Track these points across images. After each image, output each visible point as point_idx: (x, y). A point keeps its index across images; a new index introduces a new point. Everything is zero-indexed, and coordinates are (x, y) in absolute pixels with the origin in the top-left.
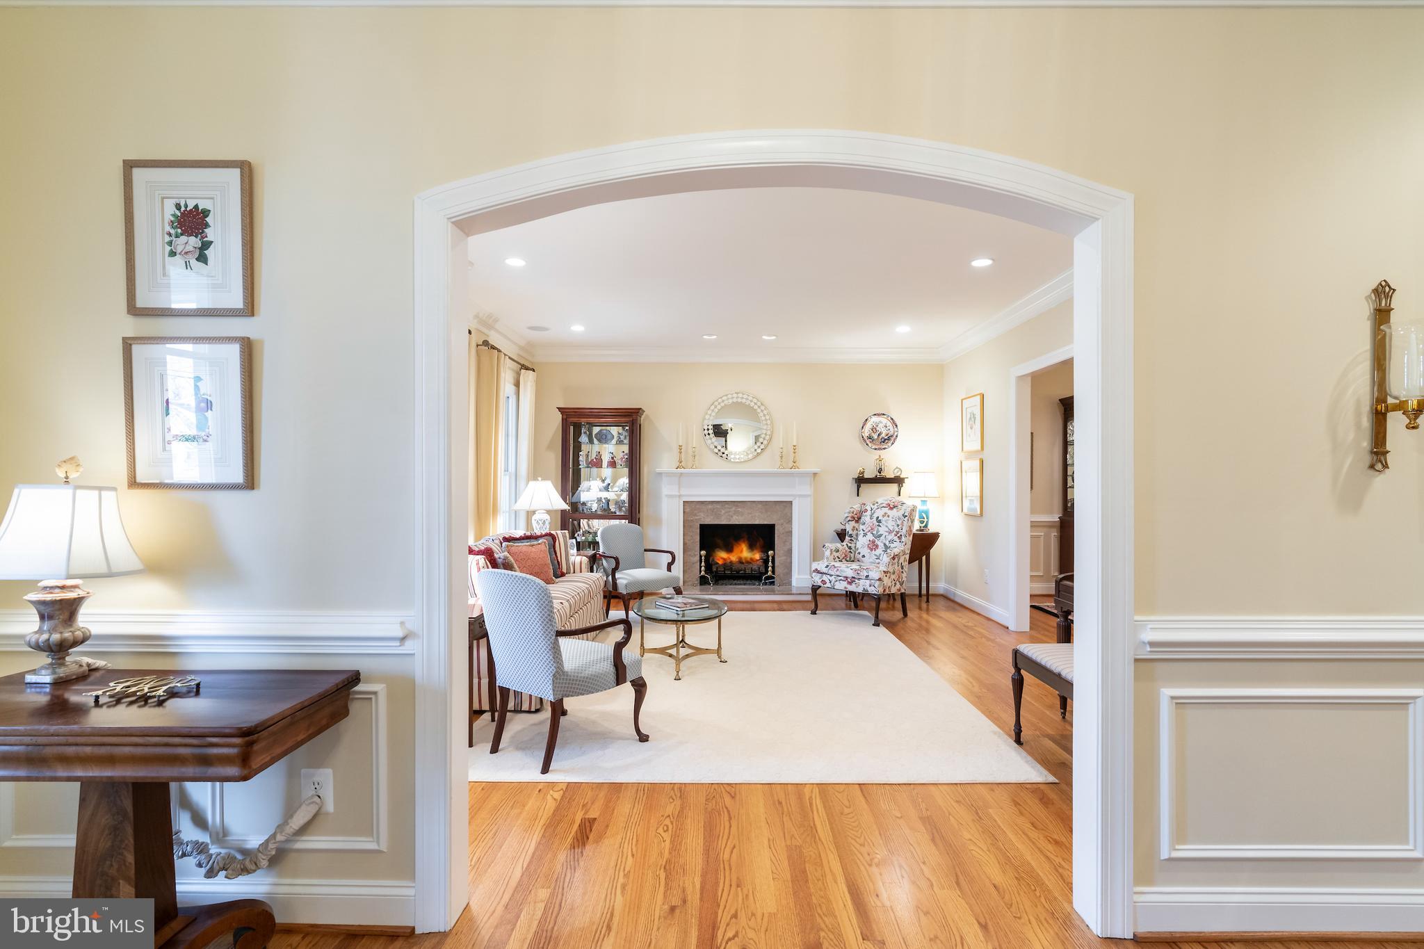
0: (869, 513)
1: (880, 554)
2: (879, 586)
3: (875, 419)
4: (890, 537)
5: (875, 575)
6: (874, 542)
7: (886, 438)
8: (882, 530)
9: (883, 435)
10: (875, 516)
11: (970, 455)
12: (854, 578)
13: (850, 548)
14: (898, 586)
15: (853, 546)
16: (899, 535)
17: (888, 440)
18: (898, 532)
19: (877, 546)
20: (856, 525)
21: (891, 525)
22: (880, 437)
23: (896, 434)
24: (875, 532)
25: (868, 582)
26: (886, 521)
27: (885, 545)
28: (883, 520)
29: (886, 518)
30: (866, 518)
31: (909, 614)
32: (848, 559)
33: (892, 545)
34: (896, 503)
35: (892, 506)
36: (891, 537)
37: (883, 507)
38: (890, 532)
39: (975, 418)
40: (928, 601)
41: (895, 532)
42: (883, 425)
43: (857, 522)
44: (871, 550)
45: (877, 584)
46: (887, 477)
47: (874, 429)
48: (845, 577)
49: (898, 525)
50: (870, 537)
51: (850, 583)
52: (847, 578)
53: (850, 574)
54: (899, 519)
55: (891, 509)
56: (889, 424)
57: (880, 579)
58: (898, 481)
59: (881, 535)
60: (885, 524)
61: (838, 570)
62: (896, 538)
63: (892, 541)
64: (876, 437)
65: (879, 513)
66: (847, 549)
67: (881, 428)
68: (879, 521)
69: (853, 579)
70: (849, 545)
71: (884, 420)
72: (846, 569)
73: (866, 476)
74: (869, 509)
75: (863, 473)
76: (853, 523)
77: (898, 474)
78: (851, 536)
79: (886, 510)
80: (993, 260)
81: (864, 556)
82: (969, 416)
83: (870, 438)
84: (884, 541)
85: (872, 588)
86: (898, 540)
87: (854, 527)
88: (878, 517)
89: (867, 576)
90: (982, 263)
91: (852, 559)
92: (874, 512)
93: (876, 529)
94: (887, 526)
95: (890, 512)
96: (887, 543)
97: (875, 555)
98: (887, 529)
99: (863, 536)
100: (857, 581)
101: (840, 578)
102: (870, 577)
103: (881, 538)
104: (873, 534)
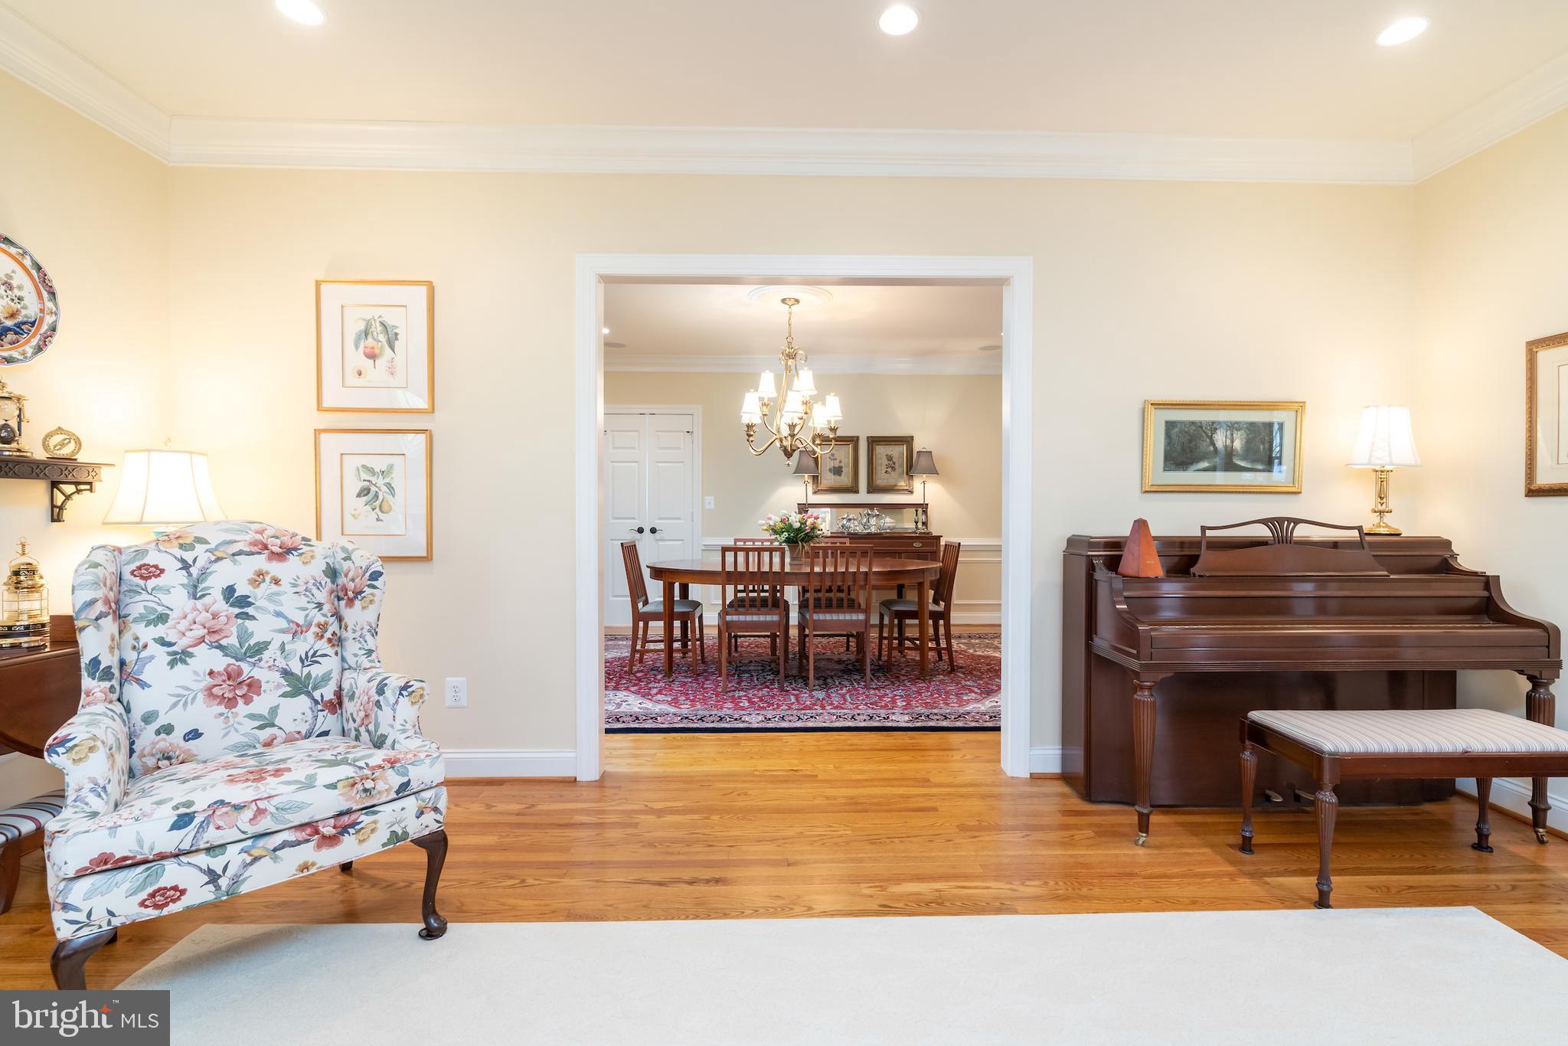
0: (174, 577)
1: (274, 711)
4: (301, 646)
6: (232, 675)
8: (262, 628)
10: (215, 584)
12: (349, 812)
16: (328, 635)
18: (323, 627)
19: (254, 686)
21: (294, 607)
24: (232, 641)
25: (411, 803)
26: (270, 598)
27: (286, 673)
28: (260, 595)
29: (266, 588)
33: (316, 671)
34: (289, 543)
35: (273, 549)
36: (305, 643)
37: (240, 553)
38: (298, 630)
39: (391, 337)
41: (314, 629)
44: (231, 703)
48: (301, 827)
49: (320, 606)
50: (208, 659)
51: (331, 841)
52: (311, 827)
54: (318, 585)
55: (276, 557)
58: (56, 474)
59: (261, 648)
60: (272, 607)
62: (322, 646)
63: (310, 659)
65: (238, 574)
68: (244, 602)
69: (346, 820)
74: (170, 565)
79: (260, 562)
81: (194, 734)
82: (356, 327)
84: (281, 663)
85: (424, 818)
86: (330, 651)
88: (229, 591)
89: (403, 790)
92: (204, 574)
93: (234, 630)
94: (278, 614)
95: (275, 568)
96: (296, 667)
97: (252, 717)
98: (282, 624)
99: (172, 664)
100: (365, 819)
101: (278, 839)
102: (415, 786)
103: (266, 655)
104: (220, 647)
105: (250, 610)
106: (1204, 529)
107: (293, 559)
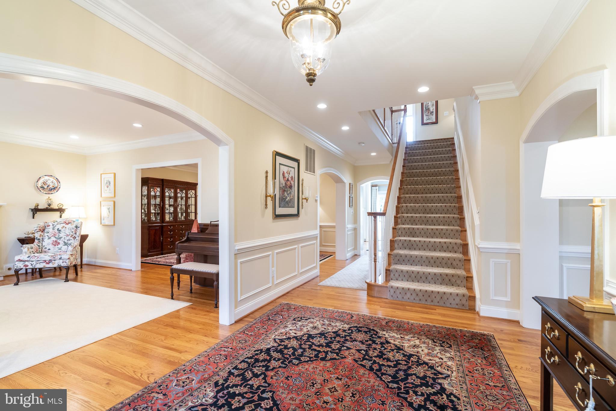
0: (51, 227)
1: (61, 247)
2: (68, 262)
3: (47, 178)
4: (68, 238)
5: (65, 256)
6: (56, 241)
7: (53, 188)
8: (62, 235)
9: (51, 187)
10: (56, 228)
11: (107, 199)
12: (51, 260)
13: (39, 246)
14: (75, 261)
15: (40, 245)
16: (73, 237)
17: (54, 189)
18: (72, 235)
19: (59, 243)
20: (42, 234)
21: (68, 232)
22: (49, 187)
23: (59, 186)
24: (57, 236)
25: (61, 261)
26: (64, 230)
27: (64, 242)
28: (63, 230)
29: (64, 229)
30: (50, 229)
31: (79, 274)
32: (38, 252)
33: (69, 242)
34: (70, 222)
35: (67, 223)
36: (69, 237)
37: (61, 223)
38: (68, 235)
39: (110, 183)
40: (81, 267)
41: (70, 235)
42: (51, 182)
43: (42, 232)
44: (55, 245)
45: (67, 261)
46: (54, 208)
47: (44, 183)
48: (44, 261)
49: (72, 232)
50: (53, 239)
51: (48, 263)
52: (45, 261)
53: (47, 258)
54: (73, 229)
55: (67, 224)
56: (54, 181)
57: (69, 259)
58: (61, 210)
60: (64, 232)
61: (38, 257)
62: (72, 238)
63: (69, 240)
64: (46, 187)
65: (60, 227)
66: (37, 246)
67: (49, 183)
68: (60, 231)
69: (50, 261)
70: (38, 244)
71: (51, 179)
72: (44, 257)
73: (40, 207)
74: (51, 225)
75: (38, 206)
76: (40, 233)
77: (61, 207)
78: (39, 239)
79: (64, 225)
80: (142, 125)
81: (49, 249)
82: (106, 182)
83: (42, 187)
84: (64, 240)
85: (65, 263)
86: (73, 239)
87: (41, 235)
88: (58, 229)
89: (60, 258)
90: (138, 125)
91: (41, 252)
92: (55, 226)
94: (65, 233)
95: (66, 226)
96: (66, 241)
97: (58, 248)
98: (65, 234)
99: (48, 239)
100: (53, 261)
101: (40, 262)
102: (63, 258)
103: (61, 239)
104: (55, 237)
105: (60, 232)
106: (211, 222)
107: (70, 225)
